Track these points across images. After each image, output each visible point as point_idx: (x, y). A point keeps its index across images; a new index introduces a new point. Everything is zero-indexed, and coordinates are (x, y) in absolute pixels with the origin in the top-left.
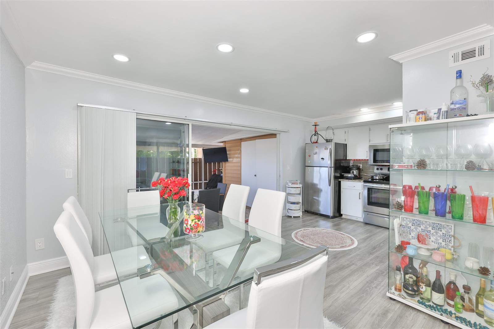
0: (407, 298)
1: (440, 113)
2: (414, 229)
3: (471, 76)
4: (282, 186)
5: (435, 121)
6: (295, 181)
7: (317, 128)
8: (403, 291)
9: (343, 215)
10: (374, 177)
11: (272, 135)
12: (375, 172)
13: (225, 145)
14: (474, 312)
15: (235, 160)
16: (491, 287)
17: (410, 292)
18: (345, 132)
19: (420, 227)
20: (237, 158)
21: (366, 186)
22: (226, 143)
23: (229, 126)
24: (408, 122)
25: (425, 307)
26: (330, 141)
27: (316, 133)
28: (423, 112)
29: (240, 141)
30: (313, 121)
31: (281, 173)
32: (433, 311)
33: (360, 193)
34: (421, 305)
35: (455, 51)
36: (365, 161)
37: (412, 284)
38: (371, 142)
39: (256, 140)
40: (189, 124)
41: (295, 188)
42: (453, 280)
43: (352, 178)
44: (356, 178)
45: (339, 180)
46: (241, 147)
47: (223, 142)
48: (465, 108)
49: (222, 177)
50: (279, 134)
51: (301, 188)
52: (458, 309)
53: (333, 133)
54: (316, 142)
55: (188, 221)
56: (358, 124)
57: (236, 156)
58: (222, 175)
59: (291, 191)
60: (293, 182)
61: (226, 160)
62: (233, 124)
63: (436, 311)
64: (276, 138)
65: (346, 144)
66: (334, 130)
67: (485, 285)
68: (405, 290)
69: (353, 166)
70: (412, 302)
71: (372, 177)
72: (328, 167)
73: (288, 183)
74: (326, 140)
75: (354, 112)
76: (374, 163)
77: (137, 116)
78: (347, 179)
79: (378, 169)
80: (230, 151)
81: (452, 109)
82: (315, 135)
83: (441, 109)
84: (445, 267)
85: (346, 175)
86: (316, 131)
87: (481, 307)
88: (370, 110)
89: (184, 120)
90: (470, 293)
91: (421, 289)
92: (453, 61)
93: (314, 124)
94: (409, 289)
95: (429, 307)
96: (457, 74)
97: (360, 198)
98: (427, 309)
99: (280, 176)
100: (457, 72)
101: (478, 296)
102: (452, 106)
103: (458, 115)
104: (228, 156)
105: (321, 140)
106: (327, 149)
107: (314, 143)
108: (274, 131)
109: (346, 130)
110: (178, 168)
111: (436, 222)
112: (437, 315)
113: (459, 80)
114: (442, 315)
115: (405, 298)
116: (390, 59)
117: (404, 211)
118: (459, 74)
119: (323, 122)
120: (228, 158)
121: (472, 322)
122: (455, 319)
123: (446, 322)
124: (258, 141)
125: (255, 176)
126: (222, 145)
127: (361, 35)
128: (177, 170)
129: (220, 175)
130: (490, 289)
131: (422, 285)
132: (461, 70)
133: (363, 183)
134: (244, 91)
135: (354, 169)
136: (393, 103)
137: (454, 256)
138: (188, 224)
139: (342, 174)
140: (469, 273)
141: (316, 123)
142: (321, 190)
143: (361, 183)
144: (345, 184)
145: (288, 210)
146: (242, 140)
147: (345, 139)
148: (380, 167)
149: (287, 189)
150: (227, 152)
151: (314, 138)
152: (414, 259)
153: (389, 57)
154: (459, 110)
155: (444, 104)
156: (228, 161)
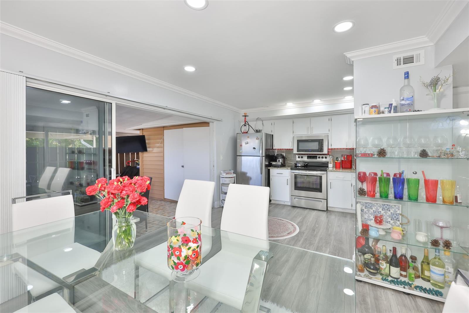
0: (372, 278)
1: (391, 108)
2: (367, 212)
3: (421, 77)
4: (216, 176)
5: (387, 115)
6: (228, 170)
7: (246, 119)
8: (366, 271)
9: (272, 201)
10: (298, 164)
11: (205, 124)
12: (297, 160)
13: (143, 133)
14: (420, 278)
15: (156, 150)
16: (436, 254)
17: (372, 271)
18: (272, 124)
19: (372, 209)
20: (158, 147)
21: (293, 173)
22: (144, 130)
23: (163, 110)
24: (363, 114)
25: (389, 283)
26: (259, 132)
27: (246, 123)
28: (376, 106)
29: (163, 128)
30: (243, 112)
31: (215, 162)
32: (397, 285)
33: (287, 179)
34: (385, 282)
35: (398, 56)
36: (290, 151)
37: (373, 263)
38: (294, 134)
39: (184, 128)
40: (111, 103)
41: (230, 178)
42: (404, 253)
43: (280, 166)
44: (283, 165)
45: (269, 168)
46: (164, 136)
47: (139, 130)
48: (412, 105)
49: (139, 169)
50: (212, 123)
51: (235, 177)
52: (412, 279)
53: (263, 124)
54: (247, 133)
55: (181, 251)
56: (284, 117)
57: (158, 145)
58: (138, 167)
59: (226, 181)
60: (227, 172)
61: (145, 149)
62: (168, 108)
63: (398, 285)
64: (209, 126)
65: (273, 135)
66: (263, 121)
67: (428, 253)
68: (368, 269)
69: (277, 155)
70: (377, 280)
71: (296, 164)
72: (260, 156)
73: (221, 173)
74: (256, 130)
75: (281, 105)
76: (297, 152)
77: (28, 83)
78: (274, 167)
79: (299, 157)
80: (149, 139)
81: (403, 105)
82: (244, 126)
83: (391, 104)
84: (407, 244)
85: (274, 163)
86: (245, 122)
87: (427, 273)
88: (294, 105)
89: (105, 96)
90: (416, 262)
91: (381, 266)
92: (397, 64)
93: (244, 115)
94: (371, 268)
95: (393, 283)
96: (405, 74)
97: (288, 184)
98: (391, 284)
99: (213, 166)
100: (405, 73)
101: (422, 263)
102: (403, 102)
103: (408, 110)
104: (147, 145)
105: (251, 131)
106: (259, 139)
107: (244, 133)
108: (209, 119)
109: (272, 121)
110: (77, 160)
111: (385, 204)
112: (400, 288)
113: (406, 80)
114: (404, 288)
115: (371, 278)
116: (344, 55)
117: (367, 196)
118: (407, 75)
119: (252, 113)
120: (147, 147)
121: (428, 289)
122: (415, 289)
123: (408, 293)
124: (185, 129)
125: (183, 166)
126: (138, 133)
127: (339, 24)
128: (76, 163)
129: (136, 167)
130: (434, 256)
131: (383, 262)
132: (408, 72)
133: (290, 170)
134: (190, 69)
135: (279, 157)
136: (313, 100)
137: (404, 232)
138: (181, 256)
139: (271, 162)
140: (422, 246)
141: (246, 114)
142: (251, 178)
143: (288, 170)
144: (274, 171)
145: (223, 200)
146: (164, 128)
147: (272, 131)
148: (300, 156)
149: (221, 179)
150: (147, 141)
151: (244, 129)
152: (369, 239)
153: (344, 54)
154: (409, 106)
155: (394, 100)
156: (147, 151)
